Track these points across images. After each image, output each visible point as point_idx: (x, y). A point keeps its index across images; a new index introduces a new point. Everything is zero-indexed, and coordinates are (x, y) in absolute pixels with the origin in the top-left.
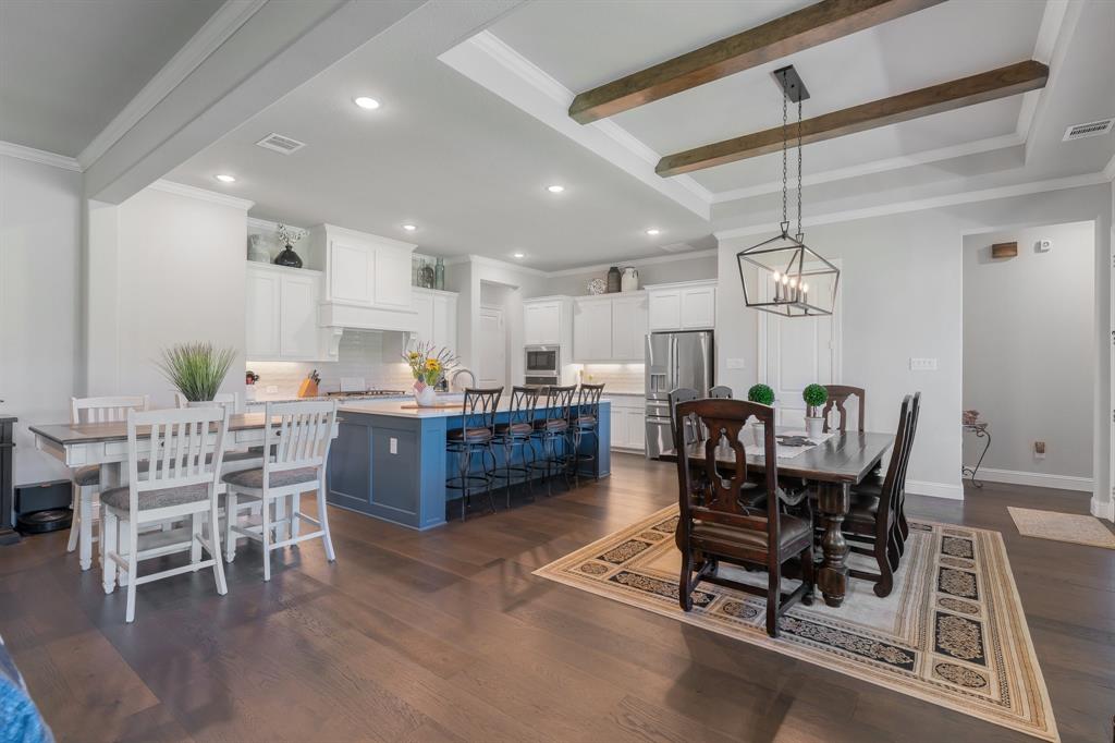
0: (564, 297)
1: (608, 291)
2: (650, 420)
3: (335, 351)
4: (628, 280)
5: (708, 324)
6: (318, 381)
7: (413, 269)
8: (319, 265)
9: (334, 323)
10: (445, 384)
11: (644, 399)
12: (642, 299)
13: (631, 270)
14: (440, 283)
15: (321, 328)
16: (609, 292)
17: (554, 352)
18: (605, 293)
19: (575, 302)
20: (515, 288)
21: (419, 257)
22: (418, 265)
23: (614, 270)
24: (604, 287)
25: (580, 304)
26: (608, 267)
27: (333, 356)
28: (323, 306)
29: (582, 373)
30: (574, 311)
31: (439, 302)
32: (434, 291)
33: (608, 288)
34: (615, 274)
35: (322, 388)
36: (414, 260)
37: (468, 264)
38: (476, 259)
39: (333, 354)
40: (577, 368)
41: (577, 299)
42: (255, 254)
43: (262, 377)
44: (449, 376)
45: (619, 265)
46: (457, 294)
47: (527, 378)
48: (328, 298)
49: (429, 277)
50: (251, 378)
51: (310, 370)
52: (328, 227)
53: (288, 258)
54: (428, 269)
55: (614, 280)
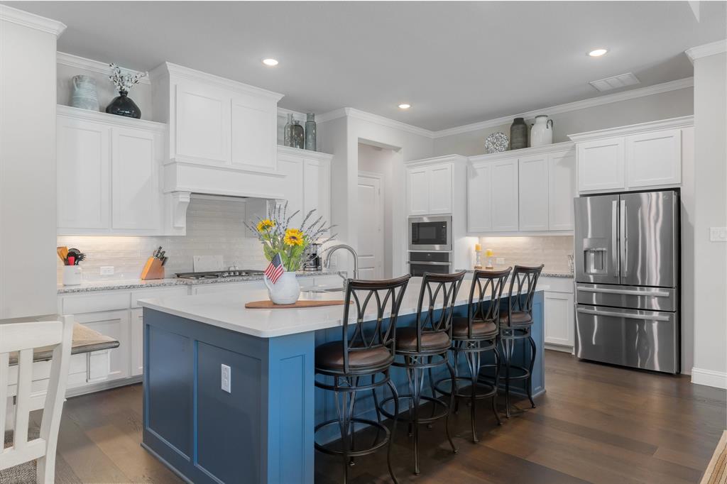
0: (456, 157)
1: (512, 147)
2: (583, 309)
3: (182, 223)
4: (540, 133)
5: (670, 180)
6: (164, 259)
7: (279, 127)
8: (161, 116)
9: (179, 187)
10: (317, 262)
11: (571, 282)
12: (562, 154)
13: (544, 119)
14: (310, 144)
15: (165, 194)
16: (512, 149)
17: (445, 223)
18: (507, 150)
19: (470, 163)
20: (397, 149)
21: (285, 112)
22: (285, 122)
23: (519, 121)
24: (506, 144)
25: (475, 165)
26: (510, 119)
27: (180, 228)
28: (167, 165)
29: (477, 247)
30: (468, 173)
31: (310, 163)
32: (304, 152)
33: (511, 143)
34: (521, 126)
35: (169, 269)
36: (279, 117)
37: (343, 120)
38: (352, 113)
39: (179, 226)
40: (472, 242)
41: (472, 159)
42: (78, 99)
43: (87, 257)
44: (322, 253)
45: (527, 116)
46: (329, 156)
47: (412, 254)
48: (172, 156)
49: (299, 136)
50: (73, 257)
51: (156, 247)
52: (171, 67)
53: (122, 106)
54: (296, 127)
55: (520, 134)
